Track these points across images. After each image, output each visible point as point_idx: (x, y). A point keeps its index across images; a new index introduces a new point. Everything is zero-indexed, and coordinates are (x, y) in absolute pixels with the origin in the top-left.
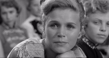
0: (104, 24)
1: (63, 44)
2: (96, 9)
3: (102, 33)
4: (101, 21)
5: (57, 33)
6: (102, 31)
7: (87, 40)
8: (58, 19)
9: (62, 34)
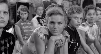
0: (79, 19)
1: (56, 31)
2: (75, 12)
3: (78, 23)
4: (78, 18)
5: (54, 27)
6: (78, 22)
7: (70, 27)
8: (54, 20)
9: (56, 27)
